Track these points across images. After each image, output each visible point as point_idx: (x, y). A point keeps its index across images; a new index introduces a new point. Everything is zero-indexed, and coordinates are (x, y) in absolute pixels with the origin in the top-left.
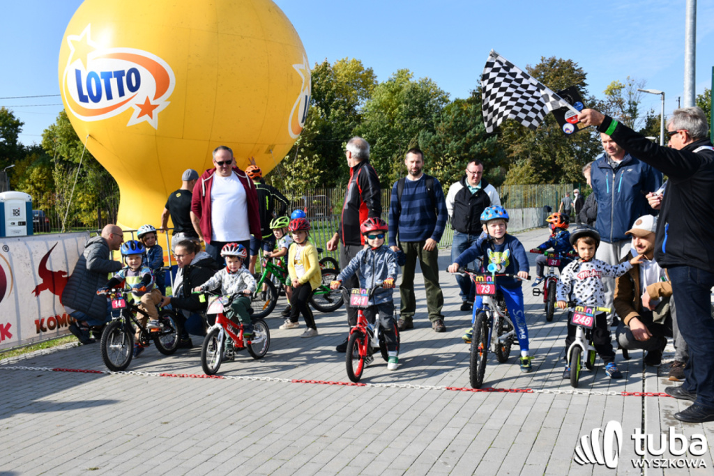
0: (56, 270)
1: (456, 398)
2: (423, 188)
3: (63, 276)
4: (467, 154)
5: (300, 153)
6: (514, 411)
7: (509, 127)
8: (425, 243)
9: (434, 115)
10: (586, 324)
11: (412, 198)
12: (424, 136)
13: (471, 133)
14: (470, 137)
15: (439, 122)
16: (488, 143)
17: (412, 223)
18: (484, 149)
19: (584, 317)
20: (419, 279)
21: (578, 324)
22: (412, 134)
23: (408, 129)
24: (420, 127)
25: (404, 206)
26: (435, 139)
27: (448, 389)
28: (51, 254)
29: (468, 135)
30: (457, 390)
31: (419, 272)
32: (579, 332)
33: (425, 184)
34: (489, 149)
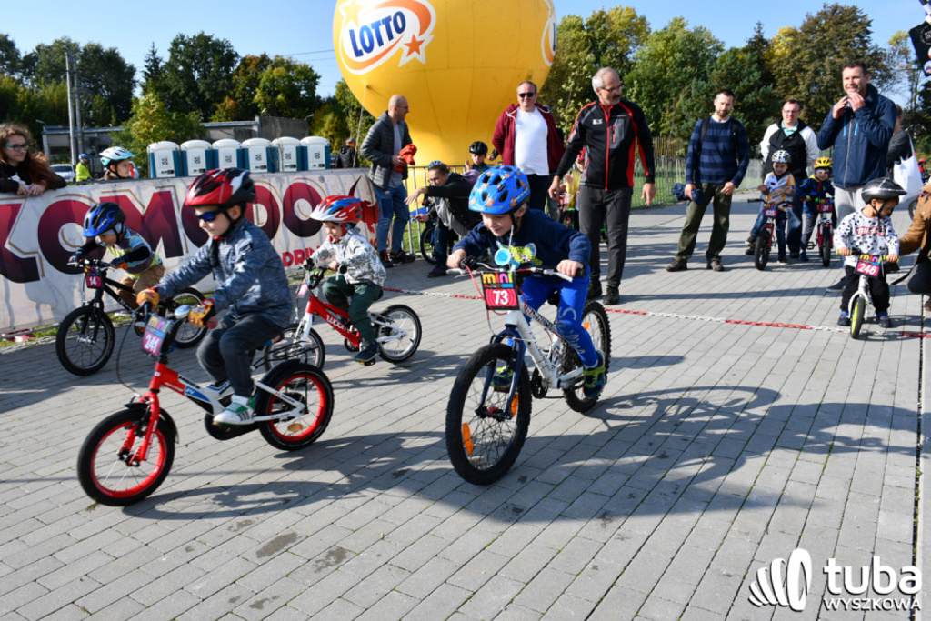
0: (363, 200)
1: (735, 330)
2: (729, 131)
3: (369, 206)
4: (739, 104)
5: (572, 98)
6: (793, 344)
7: (784, 78)
8: (724, 186)
9: (708, 64)
10: (871, 273)
11: (715, 139)
12: (697, 85)
13: (745, 82)
14: (744, 86)
15: (712, 70)
16: (763, 92)
17: (713, 165)
18: (758, 98)
19: (869, 266)
20: (708, 221)
21: (862, 273)
22: (683, 83)
23: (680, 78)
24: (691, 76)
25: (706, 146)
26: (708, 87)
27: (727, 321)
28: (358, 185)
29: (741, 84)
30: (736, 322)
31: (709, 213)
32: (862, 282)
33: (731, 128)
34: (764, 99)
